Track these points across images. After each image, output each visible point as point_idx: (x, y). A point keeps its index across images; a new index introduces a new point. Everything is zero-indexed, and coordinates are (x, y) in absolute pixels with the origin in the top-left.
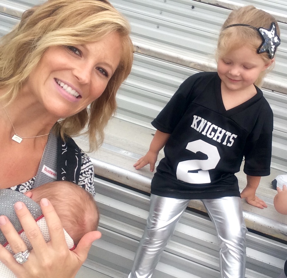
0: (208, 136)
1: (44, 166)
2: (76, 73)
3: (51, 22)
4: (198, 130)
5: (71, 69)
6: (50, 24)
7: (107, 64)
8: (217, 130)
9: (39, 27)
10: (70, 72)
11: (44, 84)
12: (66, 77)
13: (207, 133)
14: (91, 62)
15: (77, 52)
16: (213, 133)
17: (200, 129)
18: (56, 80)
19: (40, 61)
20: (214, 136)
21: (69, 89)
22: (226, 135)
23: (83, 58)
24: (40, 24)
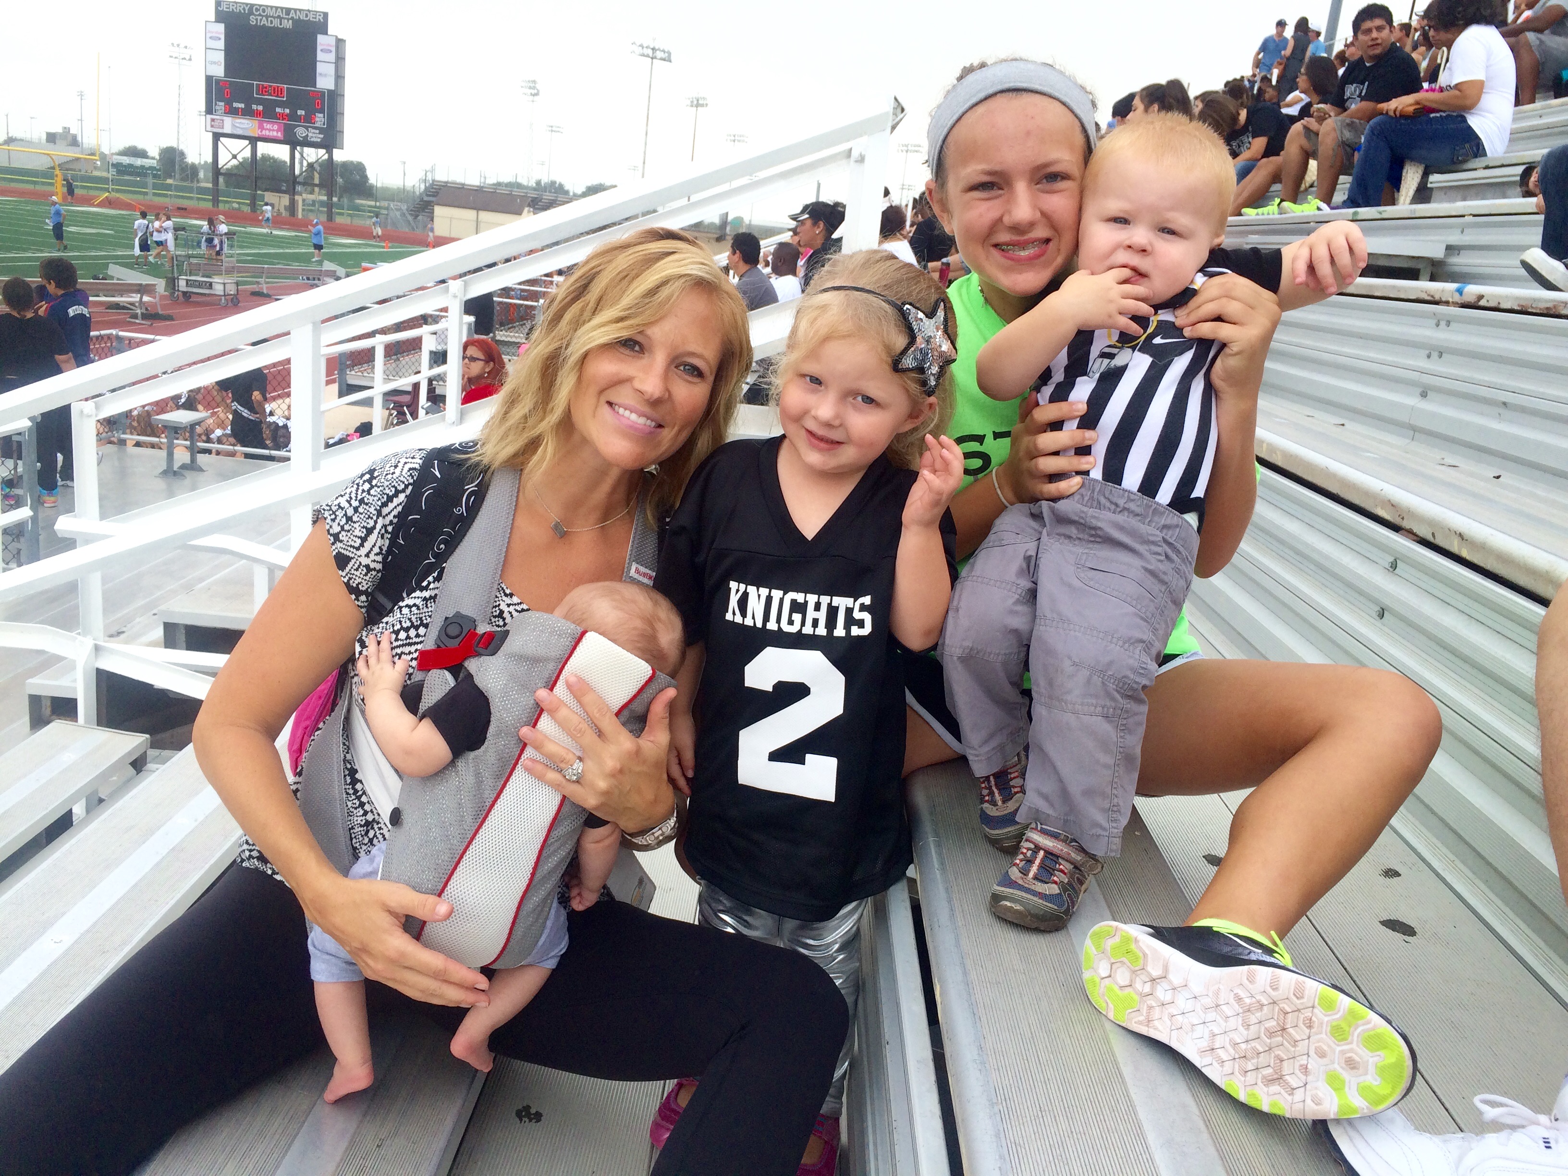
0: (786, 628)
1: (634, 566)
2: (637, 384)
3: (583, 307)
4: (749, 622)
5: (628, 380)
6: (582, 310)
7: (692, 354)
8: (806, 602)
9: (566, 322)
10: (628, 384)
11: (594, 416)
12: (623, 395)
13: (778, 621)
14: (659, 359)
15: (637, 348)
16: (797, 617)
17: (753, 618)
18: (610, 404)
19: (579, 379)
20: (803, 624)
21: (634, 417)
22: (837, 608)
23: (647, 355)
24: (568, 316)
